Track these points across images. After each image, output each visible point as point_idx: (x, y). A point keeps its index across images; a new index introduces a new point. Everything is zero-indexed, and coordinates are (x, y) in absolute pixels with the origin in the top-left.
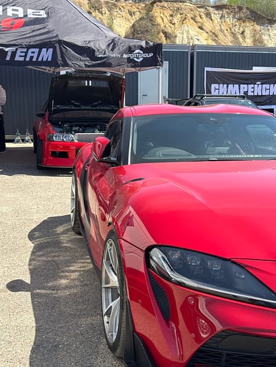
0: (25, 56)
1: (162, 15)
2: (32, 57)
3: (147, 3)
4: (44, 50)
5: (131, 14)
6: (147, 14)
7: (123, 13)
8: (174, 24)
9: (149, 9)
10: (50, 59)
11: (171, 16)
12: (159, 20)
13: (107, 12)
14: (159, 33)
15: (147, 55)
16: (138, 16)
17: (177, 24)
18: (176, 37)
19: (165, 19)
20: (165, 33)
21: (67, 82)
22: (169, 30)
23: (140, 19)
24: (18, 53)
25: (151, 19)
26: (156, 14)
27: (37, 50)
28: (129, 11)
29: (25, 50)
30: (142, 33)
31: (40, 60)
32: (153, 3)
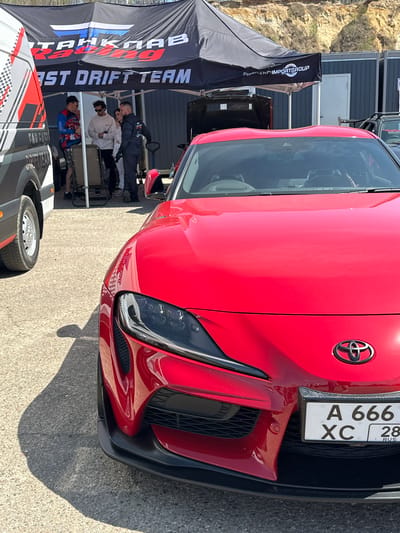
0: (161, 79)
1: (378, 16)
2: (168, 80)
3: (360, 3)
4: (182, 71)
5: (339, 18)
6: (359, 17)
7: (330, 19)
8: (393, 26)
9: (362, 11)
10: (187, 82)
11: (390, 16)
12: (374, 23)
13: (311, 19)
14: (373, 39)
15: (302, 69)
16: (348, 19)
17: (397, 26)
18: (395, 42)
19: (382, 21)
20: (382, 39)
21: (205, 107)
22: (387, 35)
23: (351, 24)
24: (153, 76)
25: (364, 23)
26: (370, 16)
27: (173, 72)
28: (337, 15)
29: (161, 72)
30: (352, 40)
31: (177, 81)
32: (366, 4)
